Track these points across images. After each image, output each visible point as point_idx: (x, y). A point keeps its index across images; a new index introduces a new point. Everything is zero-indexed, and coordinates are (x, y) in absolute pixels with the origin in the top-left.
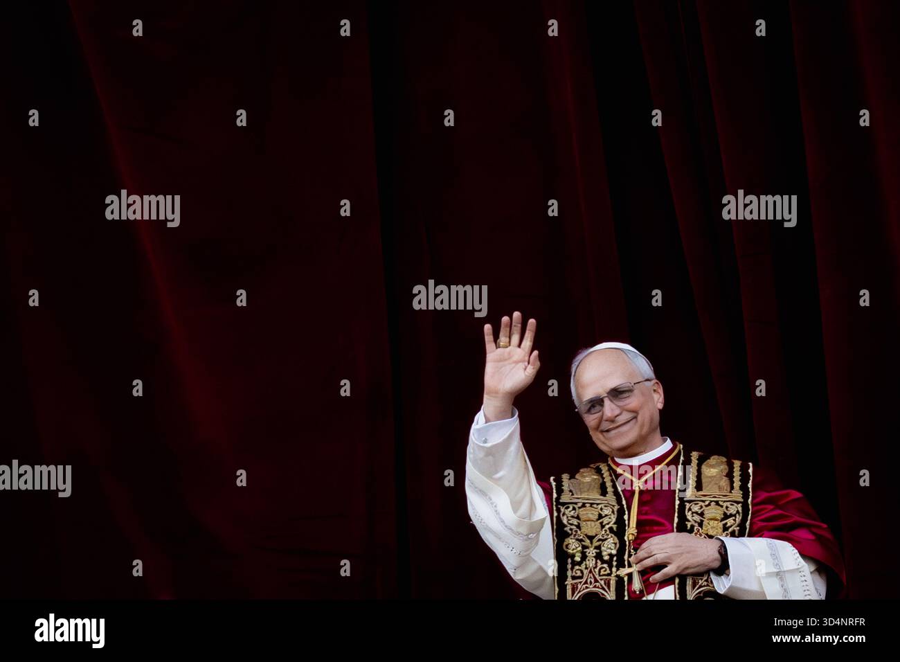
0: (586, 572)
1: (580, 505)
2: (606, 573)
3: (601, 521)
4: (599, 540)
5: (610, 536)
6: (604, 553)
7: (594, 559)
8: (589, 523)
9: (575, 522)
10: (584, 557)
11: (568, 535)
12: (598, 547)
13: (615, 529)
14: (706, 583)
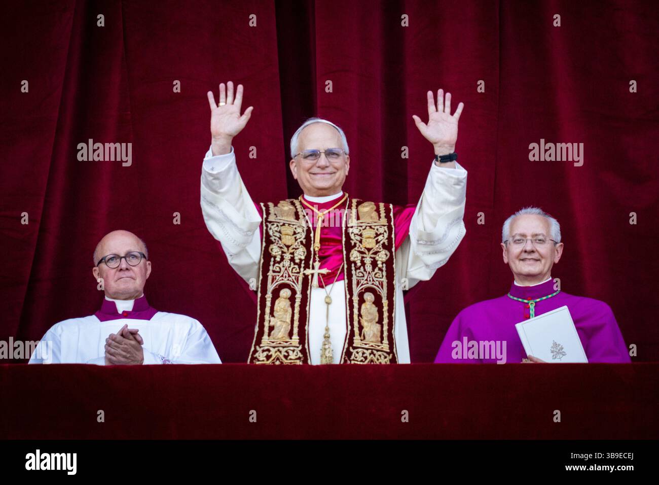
0: (283, 269)
1: (281, 224)
2: (296, 271)
3: (295, 236)
4: (293, 249)
5: (300, 247)
6: (296, 258)
7: (289, 261)
8: (287, 236)
9: (278, 235)
10: (282, 259)
11: (272, 243)
12: (292, 254)
13: (304, 242)
14: (366, 282)
